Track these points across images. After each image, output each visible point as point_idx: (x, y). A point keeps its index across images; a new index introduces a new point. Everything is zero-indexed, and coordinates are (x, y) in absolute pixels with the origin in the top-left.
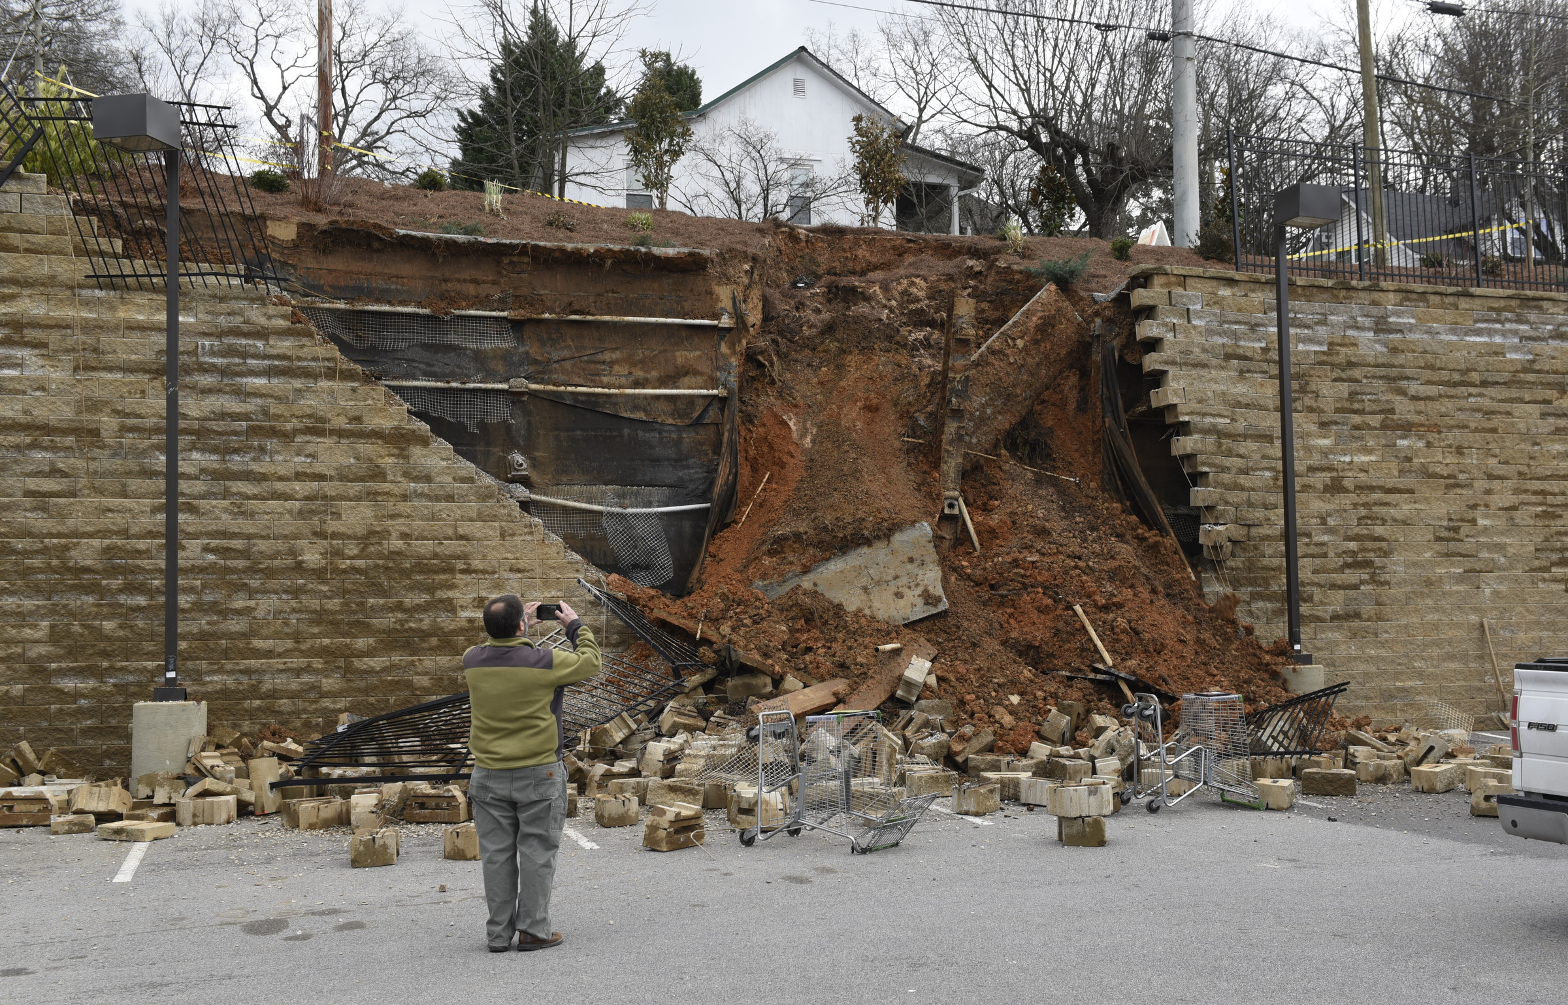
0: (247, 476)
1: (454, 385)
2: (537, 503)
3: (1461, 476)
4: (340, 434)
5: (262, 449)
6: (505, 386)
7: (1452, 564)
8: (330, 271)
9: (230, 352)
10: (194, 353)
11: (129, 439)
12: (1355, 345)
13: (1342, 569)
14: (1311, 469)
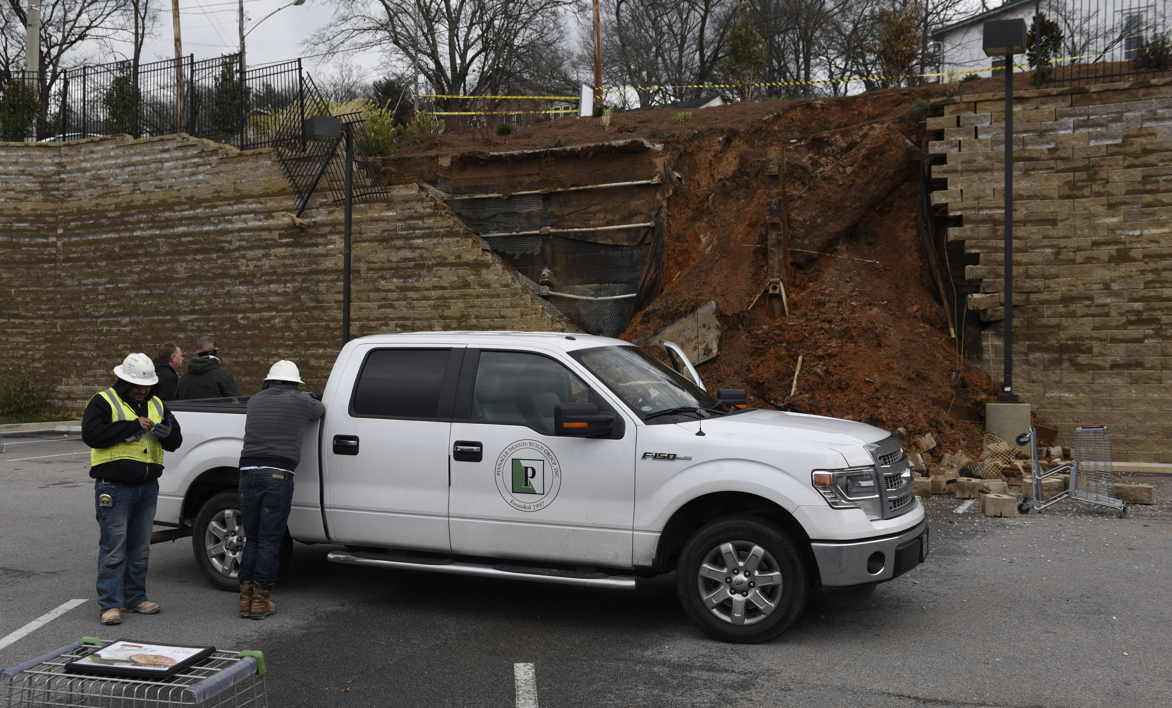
0: (414, 289)
1: (514, 233)
4: (452, 265)
5: (420, 275)
6: (538, 232)
8: (464, 179)
9: (409, 228)
10: (395, 230)
11: (371, 274)
12: (1153, 134)
13: (1124, 326)
14: (1096, 244)
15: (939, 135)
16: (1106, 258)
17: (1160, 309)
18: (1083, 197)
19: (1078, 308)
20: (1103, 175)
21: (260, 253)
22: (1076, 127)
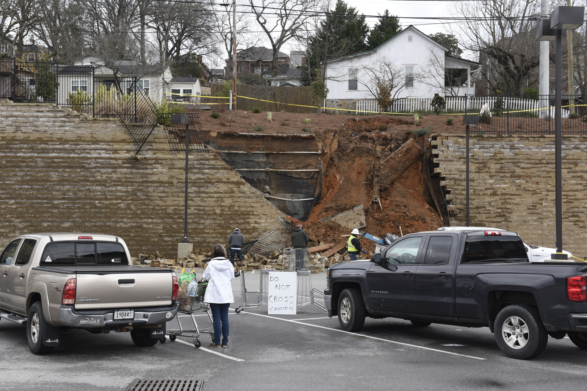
0: (204, 192)
1: (252, 170)
2: (271, 198)
3: (537, 191)
4: (225, 182)
5: (207, 186)
6: (264, 170)
7: (533, 216)
8: (224, 143)
9: (201, 164)
10: (193, 164)
11: (179, 185)
12: (503, 153)
13: (495, 217)
14: (486, 189)
15: (435, 147)
16: (490, 194)
17: (506, 212)
18: (482, 172)
19: (481, 211)
20: (488, 165)
21: (110, 170)
22: (480, 148)
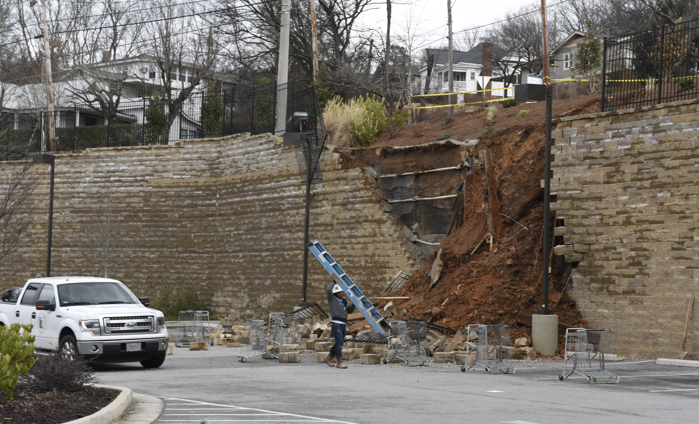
0: (354, 237)
1: (402, 200)
2: (417, 242)
4: (370, 221)
5: (357, 228)
6: (412, 199)
8: (384, 164)
9: (354, 197)
10: (349, 198)
11: (338, 227)
14: (618, 213)
17: (642, 256)
18: (614, 182)
19: (609, 254)
20: (622, 169)
21: (295, 212)
22: (613, 137)
